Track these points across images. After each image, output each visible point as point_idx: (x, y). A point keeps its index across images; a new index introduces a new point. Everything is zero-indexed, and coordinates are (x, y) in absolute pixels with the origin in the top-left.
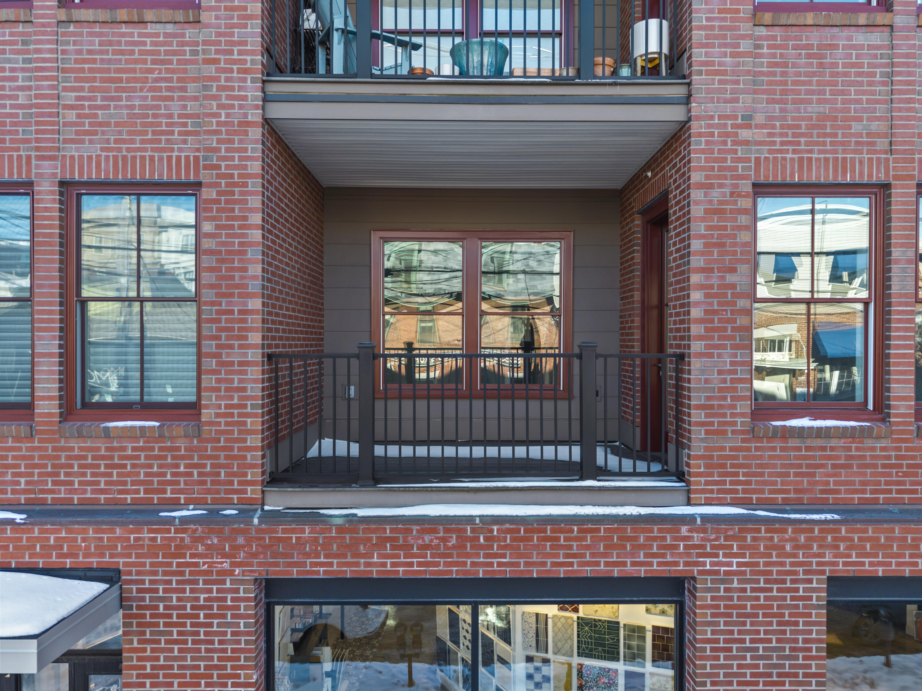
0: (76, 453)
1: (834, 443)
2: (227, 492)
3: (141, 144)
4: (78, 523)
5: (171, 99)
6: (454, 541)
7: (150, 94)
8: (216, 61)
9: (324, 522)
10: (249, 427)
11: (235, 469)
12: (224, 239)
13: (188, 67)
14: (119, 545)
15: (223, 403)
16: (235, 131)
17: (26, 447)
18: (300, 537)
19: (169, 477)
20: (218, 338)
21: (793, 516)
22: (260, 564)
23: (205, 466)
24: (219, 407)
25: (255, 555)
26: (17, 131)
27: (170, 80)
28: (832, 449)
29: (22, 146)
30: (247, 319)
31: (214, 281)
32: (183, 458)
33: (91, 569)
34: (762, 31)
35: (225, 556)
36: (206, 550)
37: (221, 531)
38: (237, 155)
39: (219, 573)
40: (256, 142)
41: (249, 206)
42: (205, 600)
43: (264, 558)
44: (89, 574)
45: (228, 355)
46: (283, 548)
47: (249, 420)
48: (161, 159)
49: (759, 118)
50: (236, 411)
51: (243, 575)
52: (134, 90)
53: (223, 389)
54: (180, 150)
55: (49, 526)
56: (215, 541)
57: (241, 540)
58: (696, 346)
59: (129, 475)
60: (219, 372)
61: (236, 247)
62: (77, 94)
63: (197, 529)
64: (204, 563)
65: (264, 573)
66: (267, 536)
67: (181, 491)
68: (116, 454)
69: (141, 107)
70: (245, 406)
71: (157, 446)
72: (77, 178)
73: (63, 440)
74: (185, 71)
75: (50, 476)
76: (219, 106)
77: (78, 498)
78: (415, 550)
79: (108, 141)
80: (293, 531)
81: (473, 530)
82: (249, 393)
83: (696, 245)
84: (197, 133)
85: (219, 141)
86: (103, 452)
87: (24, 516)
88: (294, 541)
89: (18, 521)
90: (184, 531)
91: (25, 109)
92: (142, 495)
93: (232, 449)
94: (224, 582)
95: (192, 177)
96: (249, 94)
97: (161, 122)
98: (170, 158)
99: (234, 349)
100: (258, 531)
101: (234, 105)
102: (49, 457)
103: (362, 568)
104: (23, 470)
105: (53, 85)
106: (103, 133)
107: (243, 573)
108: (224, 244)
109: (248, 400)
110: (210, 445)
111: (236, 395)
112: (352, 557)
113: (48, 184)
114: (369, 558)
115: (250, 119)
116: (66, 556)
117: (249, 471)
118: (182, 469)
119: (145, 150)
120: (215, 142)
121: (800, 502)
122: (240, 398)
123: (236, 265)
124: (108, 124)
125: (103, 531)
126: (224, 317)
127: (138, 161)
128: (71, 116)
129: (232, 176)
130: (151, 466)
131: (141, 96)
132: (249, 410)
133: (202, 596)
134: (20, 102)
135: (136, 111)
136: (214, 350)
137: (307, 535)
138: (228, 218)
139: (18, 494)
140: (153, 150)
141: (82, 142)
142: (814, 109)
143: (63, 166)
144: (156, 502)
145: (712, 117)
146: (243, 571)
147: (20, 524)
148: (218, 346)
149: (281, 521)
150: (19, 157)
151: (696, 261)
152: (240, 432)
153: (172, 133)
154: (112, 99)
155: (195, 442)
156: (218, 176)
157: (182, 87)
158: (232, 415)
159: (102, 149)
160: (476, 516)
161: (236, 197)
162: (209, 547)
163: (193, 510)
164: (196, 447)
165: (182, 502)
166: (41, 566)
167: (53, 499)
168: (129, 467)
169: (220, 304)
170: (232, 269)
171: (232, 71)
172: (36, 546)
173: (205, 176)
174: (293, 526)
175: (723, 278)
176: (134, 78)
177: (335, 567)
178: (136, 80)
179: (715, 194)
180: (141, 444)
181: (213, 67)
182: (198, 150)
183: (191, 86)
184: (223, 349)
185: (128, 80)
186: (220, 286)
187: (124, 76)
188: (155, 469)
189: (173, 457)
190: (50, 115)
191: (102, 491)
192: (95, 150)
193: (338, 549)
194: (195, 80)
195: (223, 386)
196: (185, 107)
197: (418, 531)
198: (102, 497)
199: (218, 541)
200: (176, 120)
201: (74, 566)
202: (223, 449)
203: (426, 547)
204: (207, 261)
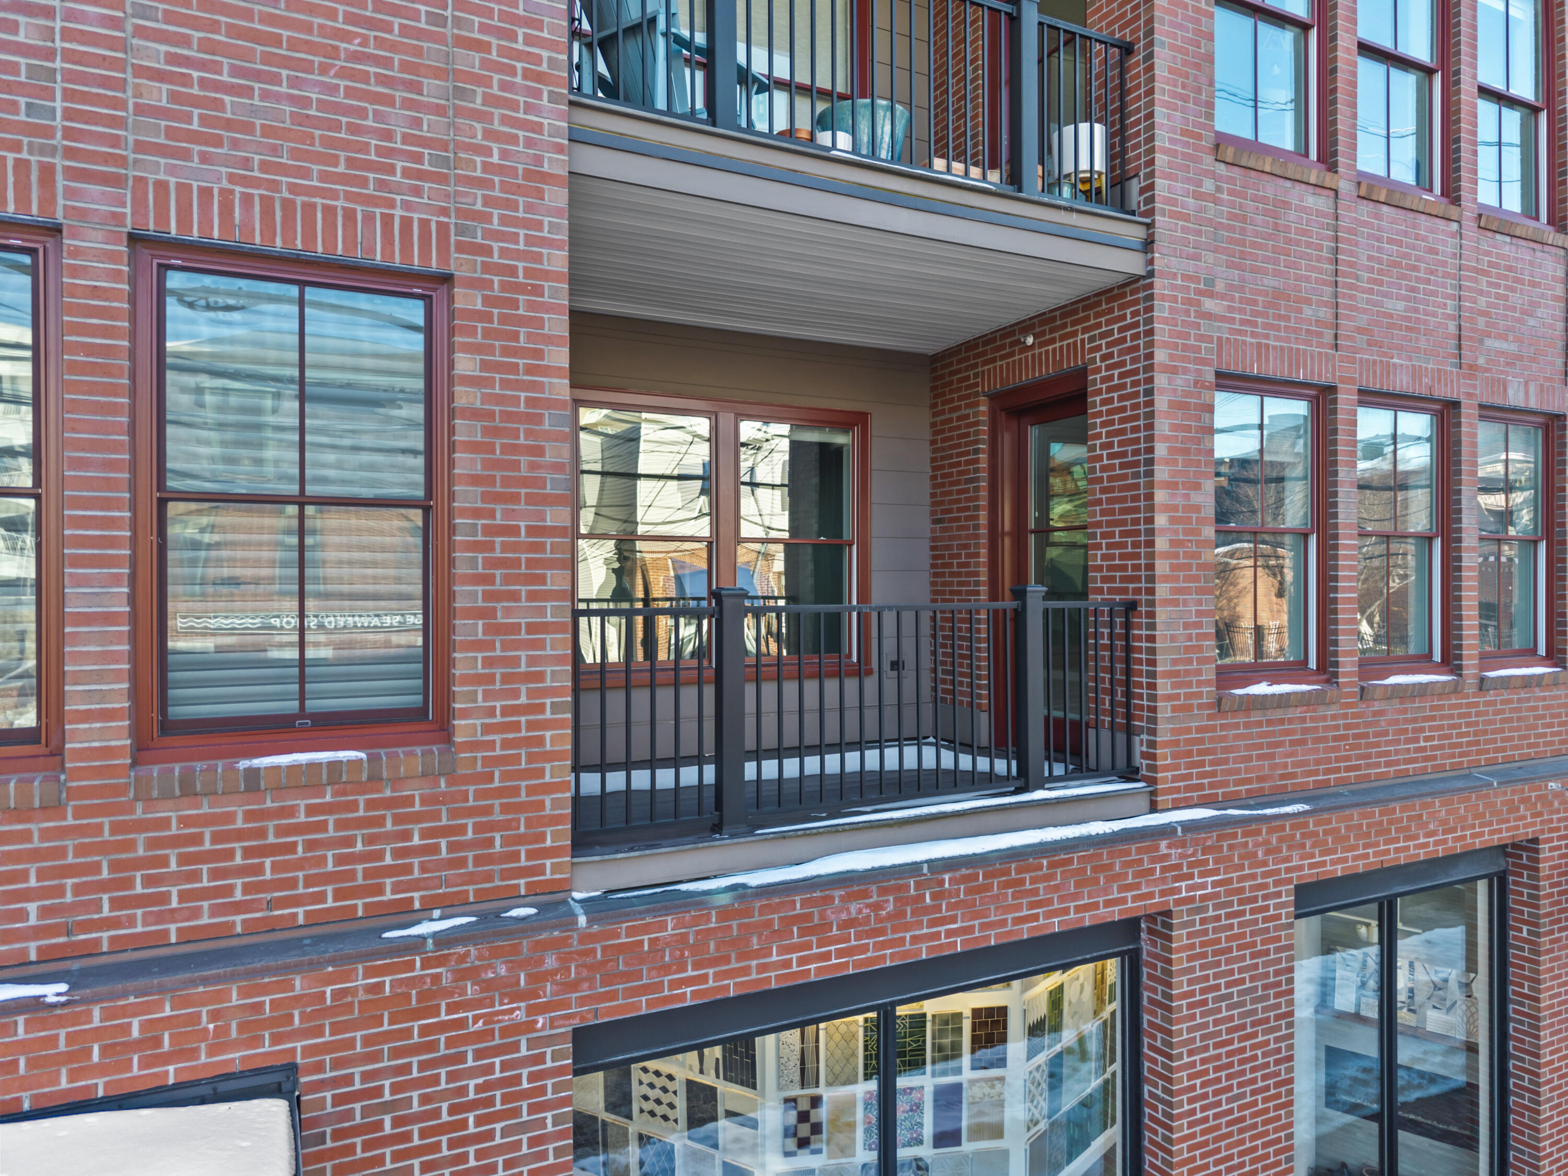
0: (174, 831)
1: (1292, 713)
2: (507, 874)
3: (321, 180)
4: (205, 981)
5: (389, 101)
6: (890, 907)
7: (342, 83)
8: (482, 47)
9: (700, 905)
10: (548, 747)
11: (522, 829)
12: (497, 391)
13: (425, 45)
14: (296, 1014)
15: (498, 704)
16: (519, 186)
17: (42, 831)
18: (657, 939)
19: (388, 860)
20: (487, 579)
21: (1268, 811)
22: (582, 1001)
23: (462, 829)
24: (491, 712)
25: (573, 986)
26: (15, 104)
27: (386, 63)
28: (1290, 721)
29: (26, 140)
30: (544, 543)
31: (478, 470)
32: (417, 818)
33: (228, 1077)
34: (1221, 169)
35: (517, 997)
36: (482, 991)
37: (516, 950)
38: (522, 232)
39: (505, 1032)
40: (557, 213)
41: (546, 331)
42: (479, 1089)
43: (590, 988)
44: (223, 1087)
45: (508, 612)
46: (626, 964)
47: (548, 734)
48: (369, 218)
49: (1220, 287)
50: (523, 719)
51: (552, 1027)
52: (307, 67)
53: (498, 677)
54: (407, 205)
55: (132, 1000)
56: (503, 971)
57: (551, 962)
58: (1162, 590)
59: (300, 865)
60: (490, 646)
61: (522, 408)
62: (173, 50)
63: (467, 954)
64: (476, 1019)
65: (590, 1016)
66: (598, 947)
67: (415, 885)
68: (271, 825)
69: (323, 105)
70: (541, 708)
71: (361, 799)
72: (174, 232)
73: (139, 807)
74: (418, 52)
75: (104, 891)
76: (489, 134)
77: (179, 930)
78: (835, 931)
79: (246, 163)
80: (646, 929)
81: (918, 886)
82: (548, 683)
83: (1160, 449)
84: (442, 179)
85: (487, 201)
86: (239, 824)
87: (63, 987)
88: (646, 948)
89: (51, 999)
90: (441, 961)
91: (35, 57)
92: (330, 903)
93: (515, 791)
94: (515, 1047)
95: (434, 263)
96: (546, 122)
97: (368, 144)
98: (387, 220)
99: (519, 600)
100: (586, 938)
101: (517, 136)
102: (103, 849)
103: (754, 976)
104: (33, 882)
105: (112, 18)
106: (235, 144)
107: (552, 1024)
108: (499, 399)
109: (546, 696)
110: (472, 789)
111: (523, 689)
112: (738, 960)
113: (100, 236)
114: (765, 956)
115: (546, 168)
116: (166, 1059)
117: (549, 830)
118: (416, 840)
119: (334, 195)
120: (479, 201)
121: (1260, 793)
122: (531, 693)
123: (522, 441)
124: (248, 128)
125: (265, 990)
126: (498, 540)
127: (319, 215)
128: (157, 94)
129: (513, 271)
130: (349, 842)
131: (322, 83)
132: (548, 715)
133: (472, 1083)
134: (21, 38)
135: (312, 112)
136: (480, 603)
137: (670, 932)
138: (505, 351)
139: (19, 940)
140: (349, 196)
141: (186, 155)
142: (1270, 282)
143: (139, 203)
144: (360, 914)
145: (1174, 276)
146: (552, 1020)
147: (54, 1006)
148: (488, 596)
149: (628, 914)
150: (22, 166)
151: (1161, 473)
152: (531, 758)
153: (391, 170)
154: (258, 76)
155: (443, 784)
156: (487, 268)
157: (411, 82)
158: (516, 726)
159: (232, 178)
160: (922, 862)
161: (521, 312)
162: (488, 986)
163: (442, 918)
164: (444, 794)
165: (417, 905)
166: (101, 1093)
167: (112, 939)
168: (300, 849)
169: (492, 514)
170: (515, 449)
171: (512, 71)
172: (90, 1050)
173: (460, 265)
174: (648, 920)
175: (1187, 496)
176: (307, 42)
177: (711, 983)
178: (312, 48)
179: (1179, 382)
180: (328, 798)
181: (477, 57)
182: (444, 212)
183: (429, 84)
184: (498, 600)
185: (293, 45)
186: (491, 480)
187: (285, 33)
188: (359, 846)
189: (397, 819)
190: (105, 82)
191: (238, 907)
193: (718, 949)
194: (439, 74)
195: (498, 672)
196: (418, 123)
197: (842, 899)
198: (238, 918)
199: (508, 970)
200: (399, 145)
201: (184, 1078)
202: (500, 792)
203: (850, 923)
204: (465, 430)
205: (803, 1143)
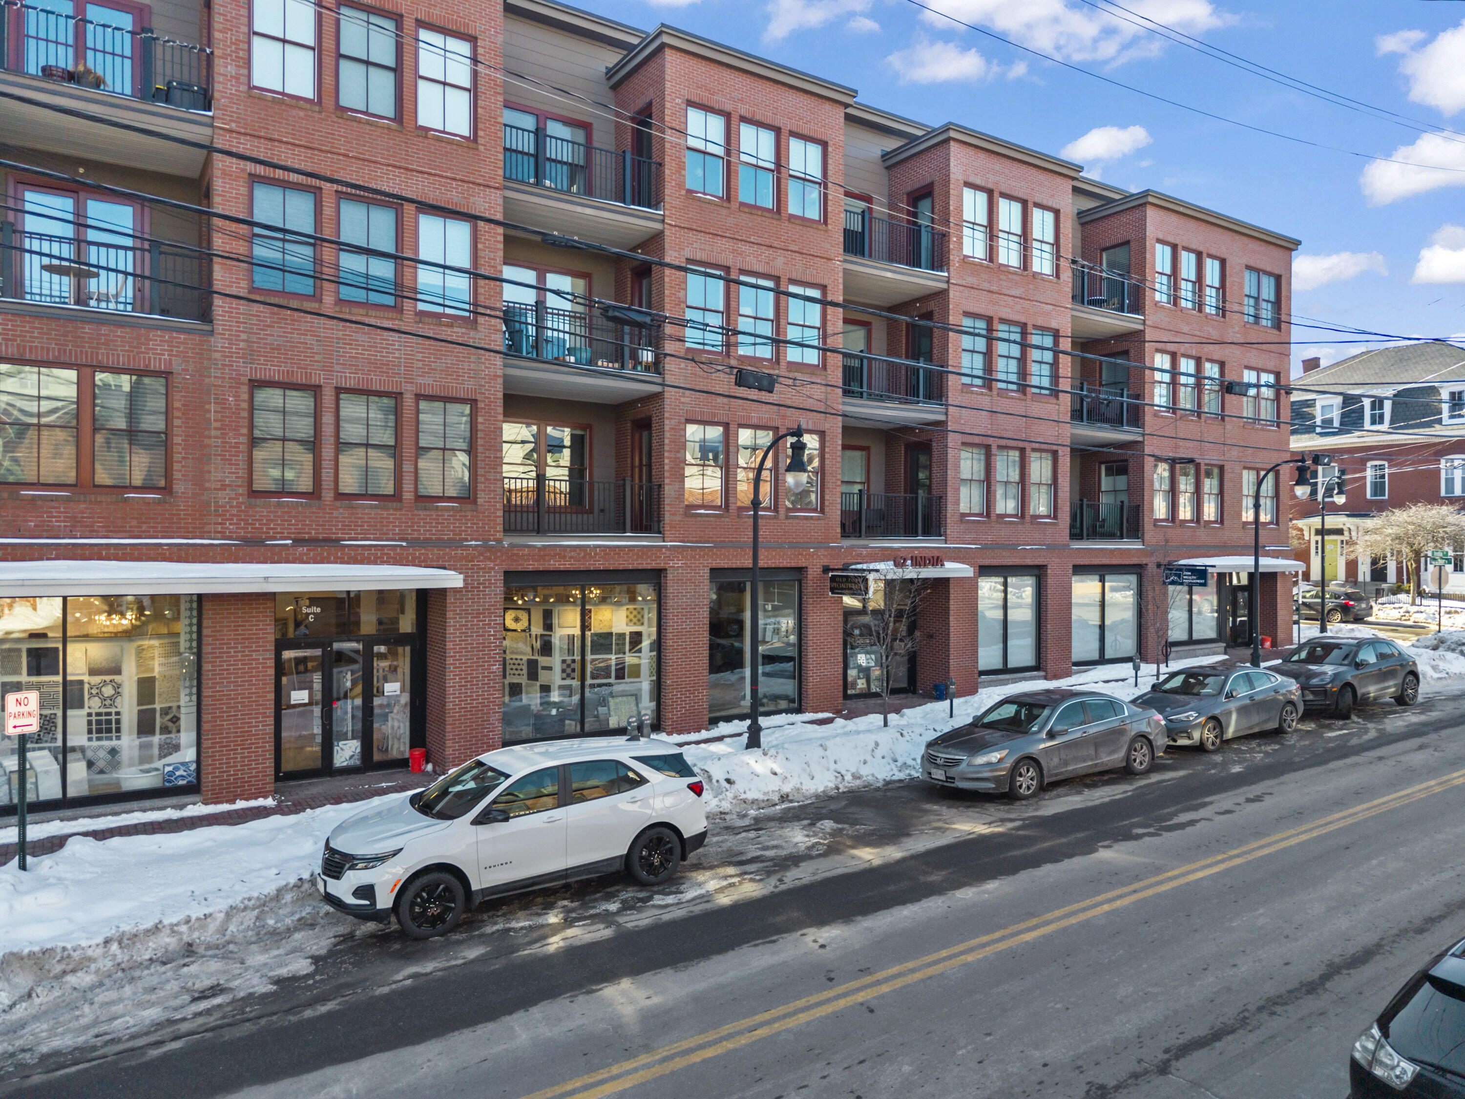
0: (422, 517)
1: (712, 519)
2: (489, 535)
3: (450, 380)
5: (464, 361)
7: (455, 358)
9: (534, 547)
10: (498, 507)
11: (492, 525)
12: (487, 426)
15: (487, 497)
16: (491, 378)
17: (402, 514)
19: (463, 528)
20: (485, 468)
21: (700, 545)
22: (505, 565)
23: (479, 524)
24: (485, 498)
25: (503, 561)
26: (395, 369)
29: (397, 376)
30: (497, 461)
31: (483, 443)
32: (469, 520)
35: (491, 562)
36: (484, 559)
37: (489, 551)
38: (492, 389)
39: (489, 569)
40: (500, 383)
41: (498, 412)
42: (483, 580)
43: (507, 562)
45: (489, 475)
47: (498, 504)
49: (687, 394)
50: (492, 500)
51: (498, 570)
52: (447, 356)
53: (487, 490)
54: (469, 385)
56: (487, 555)
57: (497, 555)
58: (667, 481)
59: (446, 527)
60: (485, 483)
61: (493, 430)
62: (423, 355)
63: (481, 549)
64: (482, 565)
65: (507, 569)
67: (469, 535)
68: (440, 517)
69: (451, 364)
70: (496, 498)
71: (458, 514)
72: (424, 393)
73: (416, 511)
76: (485, 367)
81: (590, 550)
82: (498, 493)
83: (666, 441)
84: (475, 378)
85: (485, 382)
86: (434, 516)
87: (407, 544)
89: (405, 545)
90: (476, 550)
93: (491, 517)
94: (491, 573)
95: (473, 397)
96: (498, 363)
97: (460, 371)
98: (464, 388)
99: (491, 473)
101: (491, 367)
102: (409, 519)
105: (412, 350)
106: (434, 374)
109: (497, 496)
110: (481, 516)
111: (492, 493)
113: (410, 394)
114: (550, 562)
115: (498, 374)
116: (423, 561)
117: (498, 526)
118: (469, 525)
119: (453, 383)
120: (483, 382)
121: (700, 541)
122: (494, 495)
123: (493, 437)
124: (436, 370)
125: (440, 550)
126: (487, 460)
127: (450, 388)
128: (420, 364)
129: (490, 398)
130: (455, 524)
131: (451, 359)
132: (497, 500)
133: (481, 579)
134: (396, 356)
135: (449, 365)
138: (489, 417)
139: (402, 535)
140: (455, 383)
141: (424, 376)
144: (458, 539)
145: (671, 392)
146: (498, 568)
148: (485, 472)
149: (516, 546)
151: (667, 448)
152: (494, 509)
153: (465, 377)
154: (438, 359)
156: (485, 397)
157: (469, 357)
158: (491, 502)
159: (434, 381)
161: (492, 407)
163: (476, 542)
164: (475, 515)
165: (469, 539)
168: (446, 524)
169: (486, 454)
170: (491, 439)
172: (409, 557)
173: (479, 397)
174: (521, 549)
175: (676, 455)
177: (536, 566)
179: (673, 422)
180: (451, 513)
182: (476, 385)
183: (473, 357)
184: (487, 473)
186: (485, 445)
187: (443, 349)
188: (457, 525)
189: (465, 519)
191: (434, 534)
192: (430, 381)
193: (538, 558)
196: (469, 366)
198: (434, 537)
200: (466, 371)
202: (487, 516)
203: (571, 557)
204: (480, 434)
205: (568, 675)
